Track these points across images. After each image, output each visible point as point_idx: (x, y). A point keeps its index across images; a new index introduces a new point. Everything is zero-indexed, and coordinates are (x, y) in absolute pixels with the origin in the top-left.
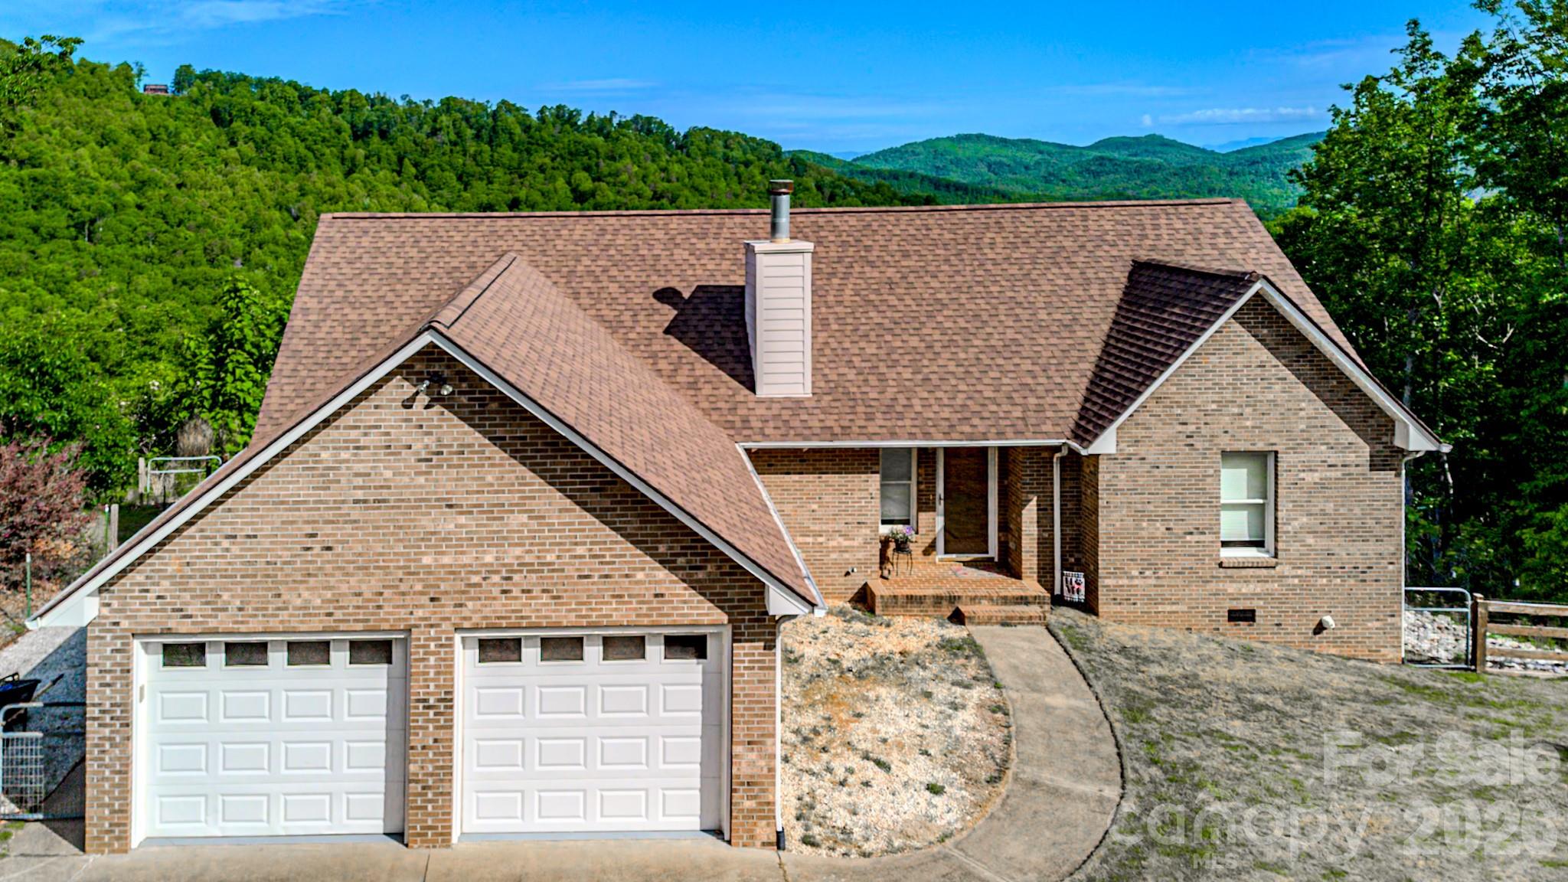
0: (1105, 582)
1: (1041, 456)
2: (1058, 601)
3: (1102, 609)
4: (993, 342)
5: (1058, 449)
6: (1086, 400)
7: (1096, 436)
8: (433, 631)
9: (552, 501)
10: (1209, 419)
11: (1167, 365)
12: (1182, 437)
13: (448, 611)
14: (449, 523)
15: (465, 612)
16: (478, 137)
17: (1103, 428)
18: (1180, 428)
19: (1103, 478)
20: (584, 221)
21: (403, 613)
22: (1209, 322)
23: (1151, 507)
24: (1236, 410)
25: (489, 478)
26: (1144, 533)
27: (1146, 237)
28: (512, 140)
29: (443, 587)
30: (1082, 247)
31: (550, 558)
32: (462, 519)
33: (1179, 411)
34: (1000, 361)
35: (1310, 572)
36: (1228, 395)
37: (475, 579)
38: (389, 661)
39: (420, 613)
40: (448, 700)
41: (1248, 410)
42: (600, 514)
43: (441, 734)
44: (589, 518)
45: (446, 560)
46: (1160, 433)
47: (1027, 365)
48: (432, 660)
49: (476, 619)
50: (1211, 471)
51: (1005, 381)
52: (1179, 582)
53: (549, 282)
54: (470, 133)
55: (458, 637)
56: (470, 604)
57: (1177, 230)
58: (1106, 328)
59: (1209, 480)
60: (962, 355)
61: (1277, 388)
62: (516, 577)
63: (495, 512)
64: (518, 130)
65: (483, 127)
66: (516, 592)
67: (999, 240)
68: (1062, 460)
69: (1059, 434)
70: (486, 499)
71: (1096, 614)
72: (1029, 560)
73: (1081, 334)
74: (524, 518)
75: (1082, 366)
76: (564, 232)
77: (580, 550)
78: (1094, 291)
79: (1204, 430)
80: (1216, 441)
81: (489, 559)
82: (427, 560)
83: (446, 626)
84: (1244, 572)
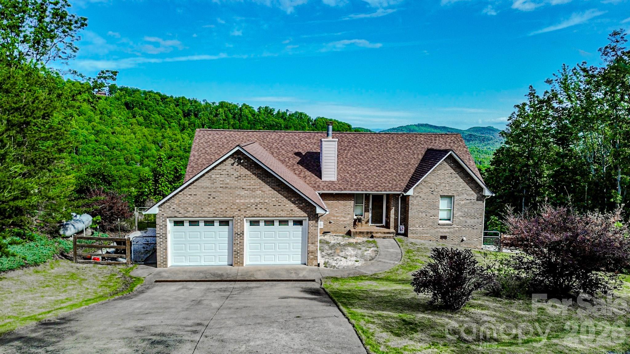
0: (410, 228)
1: (396, 196)
2: (398, 234)
3: (409, 235)
4: (387, 168)
5: (399, 195)
6: (408, 183)
7: (408, 190)
8: (239, 218)
9: (267, 188)
10: (437, 187)
11: (427, 172)
12: (431, 191)
13: (243, 213)
14: (243, 193)
15: (247, 213)
16: (234, 117)
17: (410, 188)
18: (430, 189)
19: (410, 202)
20: (275, 133)
21: (232, 213)
22: (438, 162)
23: (422, 209)
24: (444, 185)
25: (252, 182)
26: (420, 216)
27: (432, 142)
28: (248, 120)
29: (242, 207)
30: (414, 145)
31: (266, 201)
32: (246, 192)
33: (430, 185)
34: (388, 173)
35: (461, 226)
36: (442, 181)
37: (249, 206)
38: (229, 225)
39: (236, 213)
40: (243, 233)
41: (448, 185)
42: (278, 191)
43: (241, 241)
44: (275, 192)
45: (242, 201)
46: (425, 190)
47: (395, 174)
48: (239, 224)
49: (249, 215)
50: (437, 201)
51: (388, 178)
52: (428, 228)
53: (265, 150)
54: (231, 116)
55: (245, 219)
56: (248, 212)
57: (441, 141)
58: (417, 165)
59: (437, 203)
60: (378, 171)
61: (455, 179)
62: (258, 205)
63: (253, 190)
64: (250, 116)
65: (236, 114)
66: (258, 209)
67: (392, 142)
68: (401, 197)
69: (400, 191)
70: (251, 187)
71: (408, 237)
72: (392, 224)
73: (410, 167)
74: (260, 192)
75: (409, 175)
76: (269, 136)
77: (274, 199)
78: (415, 156)
79: (436, 190)
80: (439, 193)
81: (252, 201)
82: (237, 201)
83: (242, 216)
84: (445, 226)
